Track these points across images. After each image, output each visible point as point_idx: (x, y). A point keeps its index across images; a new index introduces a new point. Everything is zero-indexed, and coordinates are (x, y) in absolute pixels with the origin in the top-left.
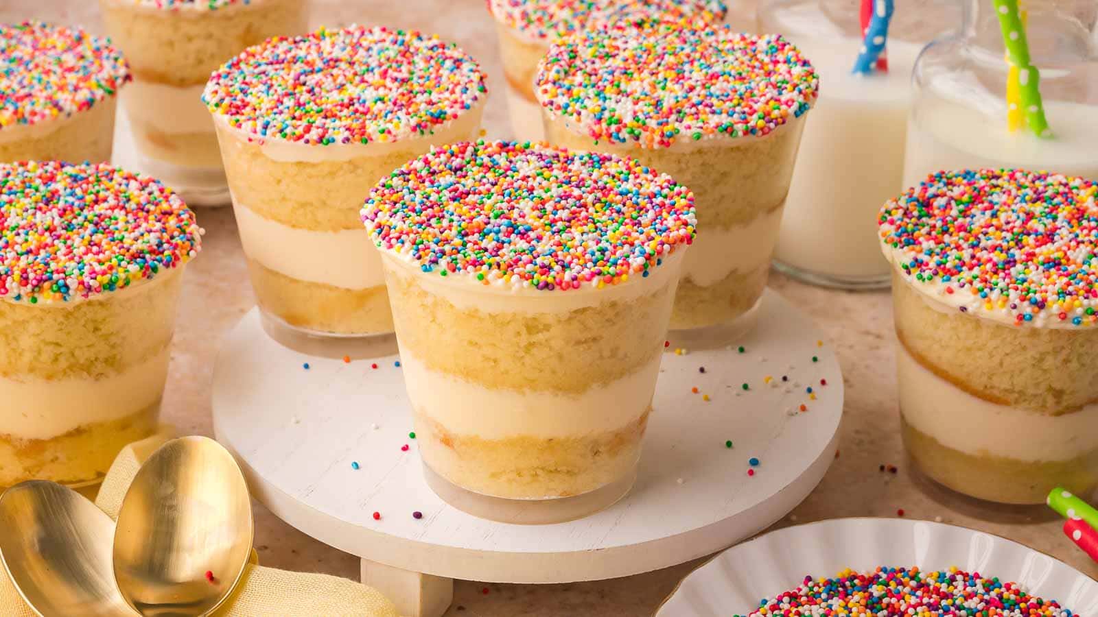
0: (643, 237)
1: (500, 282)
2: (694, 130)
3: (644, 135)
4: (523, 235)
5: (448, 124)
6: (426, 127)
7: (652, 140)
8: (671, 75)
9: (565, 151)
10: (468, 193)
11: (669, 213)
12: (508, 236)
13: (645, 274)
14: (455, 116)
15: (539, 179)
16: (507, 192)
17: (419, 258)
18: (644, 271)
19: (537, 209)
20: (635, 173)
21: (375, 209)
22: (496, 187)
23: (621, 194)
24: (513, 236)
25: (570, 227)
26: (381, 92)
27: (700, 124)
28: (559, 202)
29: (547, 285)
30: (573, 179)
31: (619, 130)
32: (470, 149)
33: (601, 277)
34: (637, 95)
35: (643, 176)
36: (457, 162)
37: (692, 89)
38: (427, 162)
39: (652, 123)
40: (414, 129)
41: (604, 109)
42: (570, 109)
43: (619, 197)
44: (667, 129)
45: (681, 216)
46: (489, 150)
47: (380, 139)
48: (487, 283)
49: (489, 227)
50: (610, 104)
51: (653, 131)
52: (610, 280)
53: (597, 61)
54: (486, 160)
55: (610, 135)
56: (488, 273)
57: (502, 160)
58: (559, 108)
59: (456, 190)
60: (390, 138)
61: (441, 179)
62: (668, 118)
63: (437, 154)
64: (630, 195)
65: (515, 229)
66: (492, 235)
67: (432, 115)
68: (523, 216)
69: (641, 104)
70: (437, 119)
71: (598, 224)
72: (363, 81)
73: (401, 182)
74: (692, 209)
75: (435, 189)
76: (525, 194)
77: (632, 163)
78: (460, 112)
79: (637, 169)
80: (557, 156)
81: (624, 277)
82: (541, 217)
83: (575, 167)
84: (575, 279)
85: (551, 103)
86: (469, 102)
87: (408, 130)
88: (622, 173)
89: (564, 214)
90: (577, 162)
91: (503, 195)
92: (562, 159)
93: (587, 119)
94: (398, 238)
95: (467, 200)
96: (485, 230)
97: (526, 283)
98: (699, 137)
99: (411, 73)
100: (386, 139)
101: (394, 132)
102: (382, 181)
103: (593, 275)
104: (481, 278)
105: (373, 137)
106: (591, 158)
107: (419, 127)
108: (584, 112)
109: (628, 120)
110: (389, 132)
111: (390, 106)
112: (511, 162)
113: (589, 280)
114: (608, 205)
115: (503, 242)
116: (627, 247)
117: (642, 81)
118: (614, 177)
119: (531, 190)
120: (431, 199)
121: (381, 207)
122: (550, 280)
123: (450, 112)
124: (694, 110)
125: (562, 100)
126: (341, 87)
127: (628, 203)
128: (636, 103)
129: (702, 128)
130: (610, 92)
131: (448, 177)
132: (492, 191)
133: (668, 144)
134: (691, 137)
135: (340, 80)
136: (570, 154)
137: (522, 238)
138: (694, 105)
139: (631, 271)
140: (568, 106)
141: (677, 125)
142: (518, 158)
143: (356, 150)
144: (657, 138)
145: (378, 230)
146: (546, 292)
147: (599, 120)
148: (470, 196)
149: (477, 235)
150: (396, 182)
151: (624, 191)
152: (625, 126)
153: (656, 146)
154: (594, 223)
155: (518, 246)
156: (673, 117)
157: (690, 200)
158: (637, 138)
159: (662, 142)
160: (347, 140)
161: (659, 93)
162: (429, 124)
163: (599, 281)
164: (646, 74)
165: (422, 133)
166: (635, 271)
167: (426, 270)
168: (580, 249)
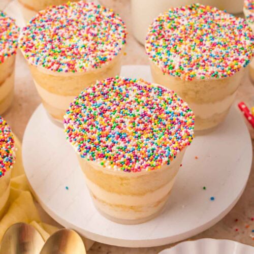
0: (171, 142)
1: (109, 167)
2: (202, 75)
3: (182, 75)
4: (123, 139)
5: (107, 63)
6: (98, 65)
7: (185, 77)
8: (198, 42)
9: (149, 84)
10: (106, 110)
11: (184, 127)
12: (117, 139)
13: (168, 164)
14: (110, 59)
15: (136, 104)
16: (122, 111)
17: (80, 151)
18: (168, 163)
19: (132, 122)
20: (174, 100)
21: (69, 117)
22: (118, 107)
23: (167, 113)
24: (119, 139)
25: (143, 134)
26: (85, 42)
27: (205, 72)
28: (141, 119)
29: (128, 170)
30: (150, 102)
31: (173, 72)
32: (112, 83)
33: (150, 167)
34: (182, 54)
35: (177, 102)
36: (106, 89)
37: (204, 51)
38: (94, 89)
39: (186, 70)
40: (93, 67)
41: (168, 60)
42: (155, 58)
43: (165, 115)
44: (192, 73)
45: (188, 130)
46: (120, 83)
47: (79, 70)
48: (105, 166)
49: (111, 134)
50: (171, 58)
51: (186, 74)
52: (153, 168)
53: (171, 31)
54: (118, 88)
55: (169, 73)
56: (105, 162)
57: (123, 88)
58: (151, 57)
59: (102, 108)
60: (83, 71)
61: (97, 101)
62: (192, 67)
63: (98, 86)
64: (170, 114)
65: (120, 136)
66: (111, 138)
67: (101, 59)
68: (125, 127)
69: (183, 58)
70: (103, 61)
71: (154, 133)
72: (80, 34)
73: (82, 101)
74: (193, 126)
75: (94, 107)
76: (128, 112)
77: (174, 95)
78: (113, 57)
79: (175, 98)
80: (146, 87)
81: (159, 167)
82: (132, 128)
83: (151, 94)
84: (139, 168)
85: (149, 54)
86: (117, 52)
87: (91, 67)
88: (169, 99)
89: (141, 126)
90: (153, 91)
91: (120, 112)
92: (147, 89)
93: (161, 65)
94: (74, 138)
95: (106, 114)
96: (109, 136)
97: (119, 169)
98: (203, 78)
99: (99, 31)
101: (85, 68)
102: (75, 100)
103: (147, 166)
104: (102, 164)
105: (77, 70)
106: (158, 90)
107: (95, 66)
108: (160, 62)
109: (177, 67)
110: (83, 68)
111: (87, 51)
112: (127, 90)
113: (145, 168)
114: (160, 120)
115: (115, 143)
116: (163, 148)
117: (186, 45)
118: (166, 101)
119: (131, 110)
120: (92, 113)
121: (71, 117)
122: (129, 168)
123: (108, 57)
124: (203, 64)
125: (153, 53)
126: (70, 38)
127: (169, 118)
128: (181, 58)
129: (205, 74)
130: (172, 51)
131: (101, 99)
132: (116, 109)
133: (191, 80)
134: (200, 78)
135: (71, 33)
136: (151, 86)
137: (122, 140)
138: (204, 61)
139: (162, 164)
140: (155, 56)
141: (196, 70)
142: (130, 88)
143: (71, 73)
144: (187, 77)
145: (68, 130)
146: (127, 173)
147: (166, 66)
148: (107, 112)
149: (105, 138)
150: (80, 101)
151: (168, 112)
152: (175, 71)
153: (186, 80)
154: (152, 132)
155: (120, 145)
156: (195, 67)
157: (193, 119)
158: (179, 76)
159: (189, 79)
160: (67, 71)
161: (192, 53)
162: (99, 64)
163: (149, 168)
164: (188, 41)
165: (96, 67)
166: (164, 164)
167: (82, 157)
168: (144, 149)
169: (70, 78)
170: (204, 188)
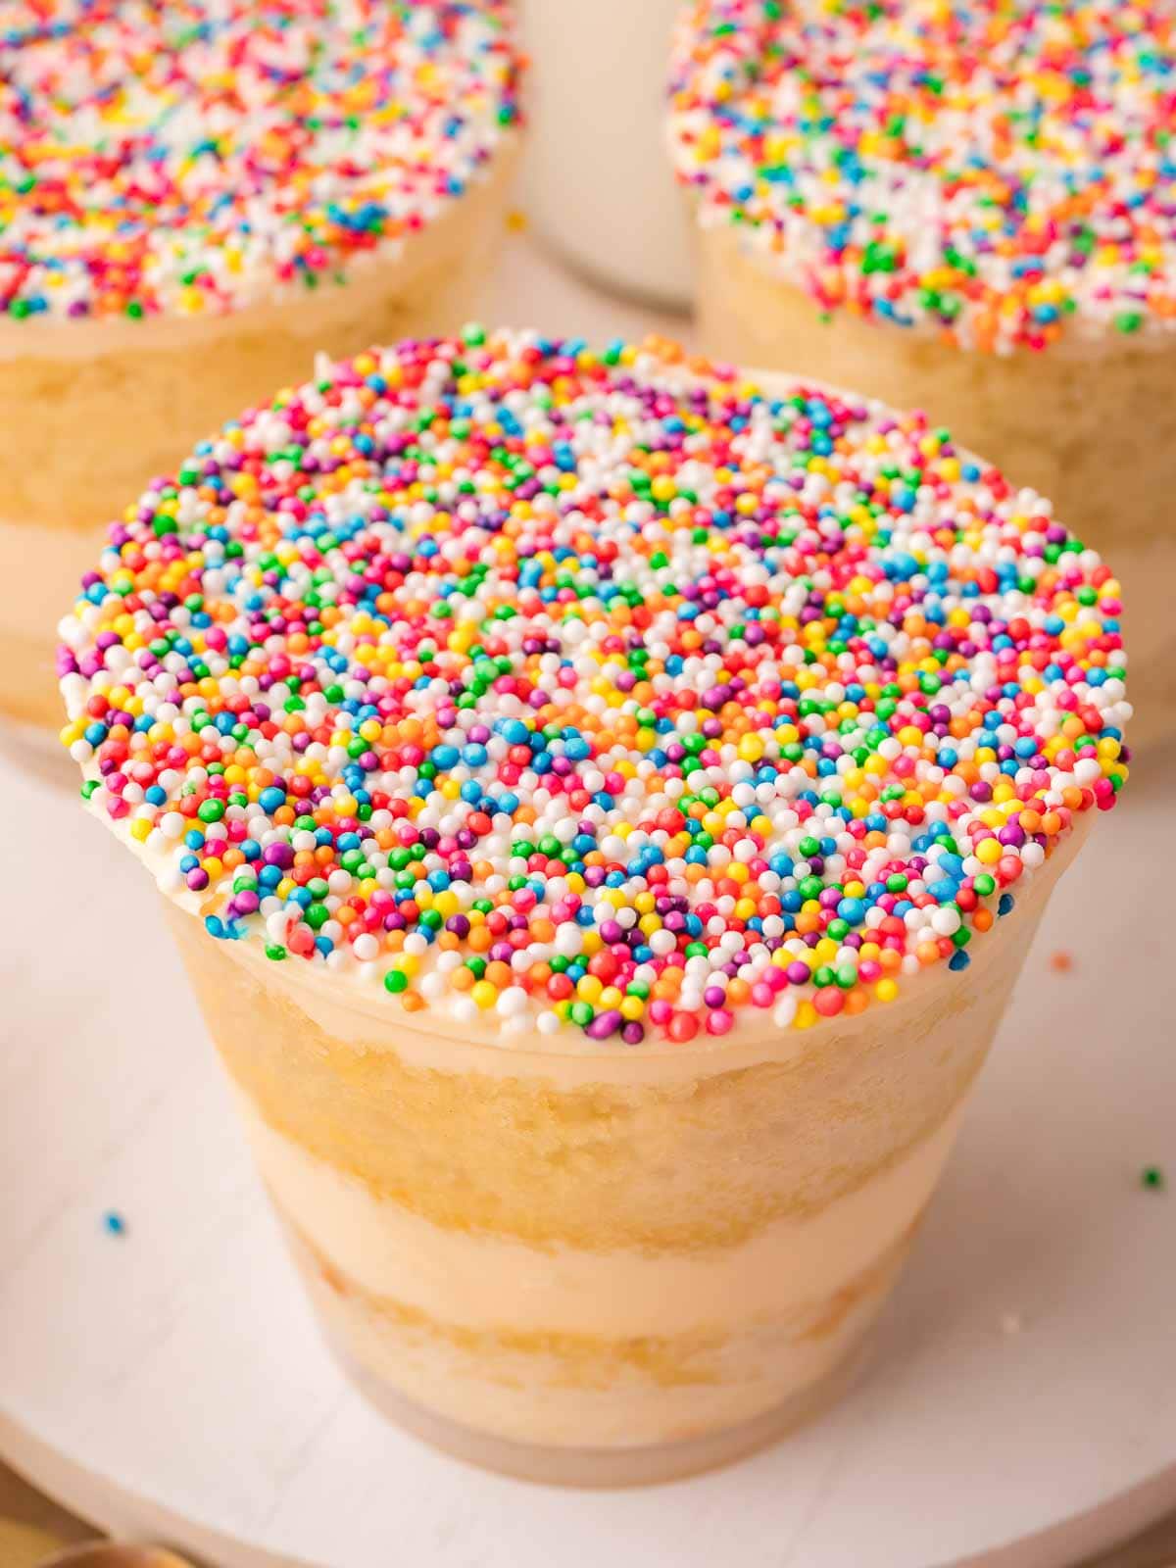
0: (953, 784)
1: (461, 1007)
2: (1124, 307)
3: (972, 313)
4: (559, 778)
5: (392, 249)
6: (321, 263)
7: (994, 329)
8: (1058, 90)
9: (728, 378)
10: (407, 568)
11: (1041, 668)
12: (511, 782)
13: (958, 961)
14: (415, 223)
15: (637, 511)
16: (529, 567)
17: (201, 884)
18: (954, 952)
19: (620, 647)
20: (936, 481)
21: (104, 629)
22: (500, 542)
23: (890, 575)
24: (528, 778)
25: (717, 734)
26: (220, 119)
27: (1138, 282)
28: (689, 621)
29: (620, 1025)
30: (746, 503)
31: (895, 293)
32: (437, 371)
33: (807, 991)
34: (956, 165)
35: (964, 491)
36: (392, 422)
37: (1115, 146)
38: (298, 419)
39: (997, 273)
40: (286, 273)
41: (854, 213)
42: (755, 206)
43: (883, 592)
44: (1043, 295)
45: (1079, 688)
46: (498, 371)
47: (179, 302)
48: (419, 1004)
49: (452, 737)
50: (873, 196)
51: (998, 302)
52: (838, 998)
53: (846, 29)
54: (484, 412)
55: (867, 304)
56: (422, 962)
57: (530, 410)
58: (723, 198)
59: (372, 551)
60: (212, 302)
61: (330, 501)
62: (1041, 250)
63: (332, 395)
64: (918, 582)
65: (535, 752)
66: (458, 773)
67: (345, 220)
68: (569, 685)
69: (964, 198)
70: (359, 234)
71: (811, 720)
72: (176, 75)
73: (204, 507)
74: (1117, 658)
75: (305, 544)
76: (586, 577)
77: (929, 444)
78: (432, 207)
79: (943, 467)
80: (701, 400)
81: (885, 988)
82: (626, 688)
83: (752, 445)
84: (718, 1001)
85: (702, 179)
86: (461, 171)
87: (269, 275)
88: (897, 475)
89: (702, 675)
90: (762, 425)
91: (515, 578)
92: (717, 411)
93: (804, 247)
94: (147, 782)
95: (400, 594)
96: (439, 754)
97: (547, 1018)
98: (1135, 324)
99: (315, 48)
100: (199, 303)
101: (224, 283)
102: (148, 500)
103: (780, 981)
104: (400, 984)
105: (163, 298)
106: (805, 412)
107: (304, 265)
108: (794, 225)
109: (924, 260)
110: (210, 284)
111: (235, 175)
112: (558, 421)
113: (768, 1003)
114: (845, 626)
115: (491, 810)
116: (899, 836)
117: (971, 108)
118: (871, 492)
119: (605, 561)
120: (289, 590)
121: (121, 624)
122: (631, 1008)
123: (398, 206)
124: (1120, 227)
125: (735, 172)
126: (108, 97)
127: (913, 614)
128: (950, 192)
129: (1143, 297)
130: (874, 152)
131: (354, 487)
132: (487, 556)
133: (1039, 343)
134: (1110, 328)
135: (113, 68)
136: (743, 392)
137: (556, 789)
138: (1121, 210)
139: (910, 962)
140: (747, 193)
141: (1069, 277)
142: (581, 404)
143: (113, 331)
144: (1009, 323)
145: (94, 726)
146: (617, 1047)
147: (837, 256)
148: (413, 579)
149: (407, 773)
150: (189, 509)
151: (901, 564)
152: (915, 282)
153: (1004, 347)
154: (796, 716)
155: (540, 825)
156: (1059, 251)
157: (1113, 611)
158: (948, 321)
159: (1022, 337)
160: (80, 309)
161: (1022, 160)
162: (333, 254)
163: (800, 1003)
164: (982, 85)
165: (311, 281)
166: (924, 962)
167: (219, 933)
168: (744, 848)
169: (114, 372)
170: (1152, 1179)
